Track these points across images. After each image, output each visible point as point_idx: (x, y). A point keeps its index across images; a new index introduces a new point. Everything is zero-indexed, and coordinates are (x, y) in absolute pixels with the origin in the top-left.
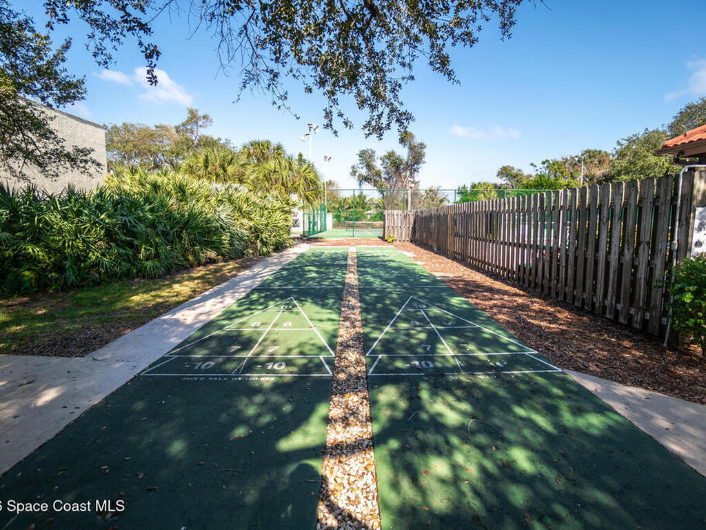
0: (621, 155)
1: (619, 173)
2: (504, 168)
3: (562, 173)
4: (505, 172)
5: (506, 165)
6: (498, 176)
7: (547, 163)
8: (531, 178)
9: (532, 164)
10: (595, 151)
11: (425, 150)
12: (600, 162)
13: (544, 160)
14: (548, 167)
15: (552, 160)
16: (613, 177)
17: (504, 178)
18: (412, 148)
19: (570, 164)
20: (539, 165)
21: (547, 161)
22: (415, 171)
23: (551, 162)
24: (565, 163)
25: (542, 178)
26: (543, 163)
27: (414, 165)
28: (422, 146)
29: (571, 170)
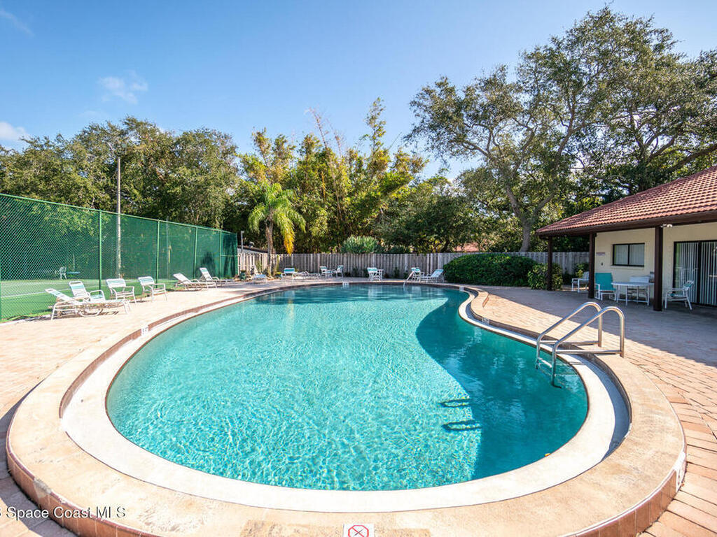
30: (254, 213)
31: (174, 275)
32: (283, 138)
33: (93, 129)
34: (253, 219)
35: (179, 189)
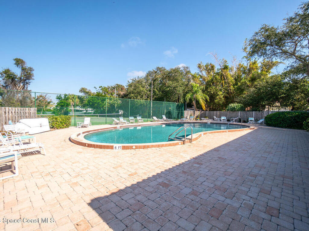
0: (130, 86)
1: (130, 93)
2: (83, 89)
3: (107, 92)
4: (83, 90)
5: (83, 87)
6: (80, 92)
7: (101, 88)
8: (94, 94)
9: (95, 87)
10: (120, 85)
11: (33, 72)
12: (121, 89)
13: (100, 86)
14: (102, 89)
15: (104, 87)
16: (128, 95)
17: (83, 93)
18: (23, 69)
19: (111, 89)
20: (98, 88)
21: (101, 87)
22: (27, 83)
23: (103, 87)
24: (109, 88)
25: (99, 94)
26: (100, 87)
27: (25, 80)
28: (31, 69)
29: (111, 91)
30: (187, 96)
31: (153, 117)
32: (208, 64)
33: (149, 72)
34: (187, 98)
35: (168, 89)
